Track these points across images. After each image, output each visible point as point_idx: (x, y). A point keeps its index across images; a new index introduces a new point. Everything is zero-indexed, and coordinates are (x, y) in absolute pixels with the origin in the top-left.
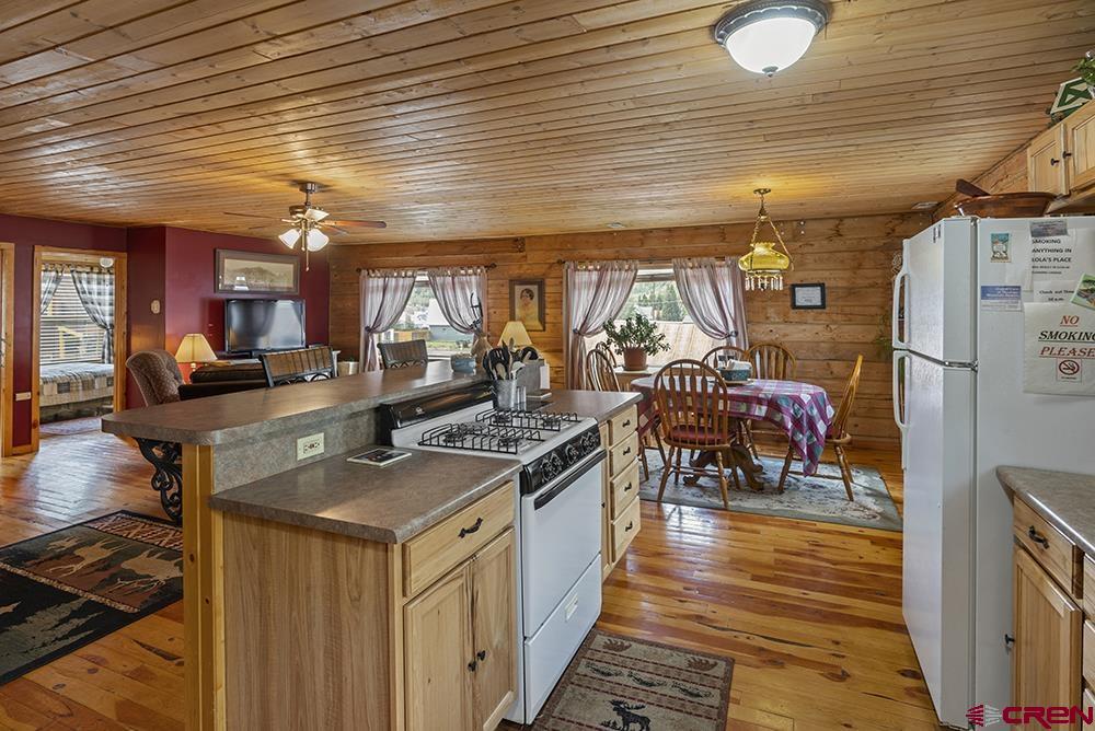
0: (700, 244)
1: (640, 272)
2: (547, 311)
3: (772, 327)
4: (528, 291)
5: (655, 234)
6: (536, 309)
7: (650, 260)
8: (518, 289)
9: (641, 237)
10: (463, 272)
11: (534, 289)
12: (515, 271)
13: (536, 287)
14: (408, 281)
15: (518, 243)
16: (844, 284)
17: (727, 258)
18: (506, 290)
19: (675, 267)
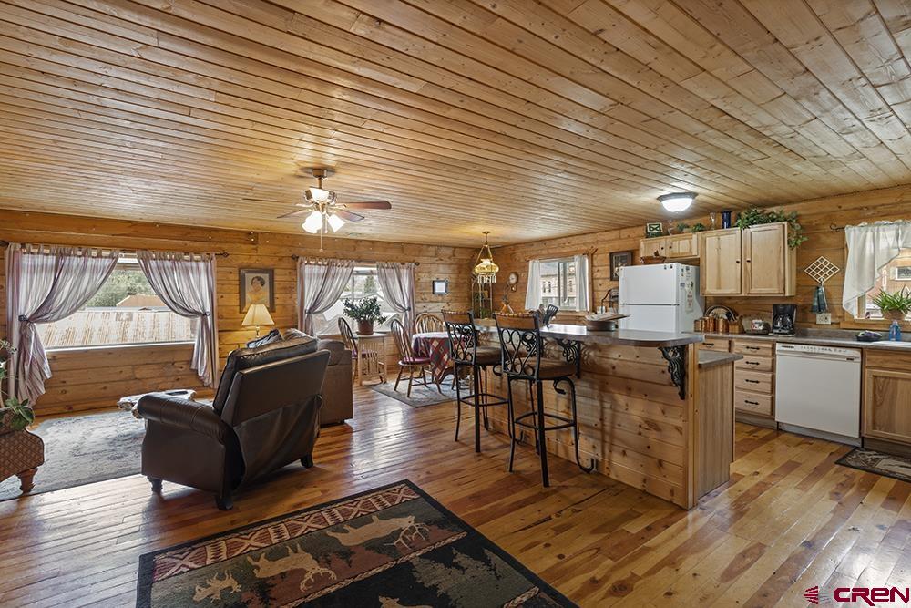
0: (390, 253)
1: (356, 269)
2: (277, 296)
3: (424, 304)
4: (259, 279)
5: (363, 243)
6: (268, 294)
7: (360, 261)
8: (249, 277)
9: (354, 244)
10: (186, 257)
11: (266, 277)
12: (244, 261)
13: (267, 275)
14: (107, 262)
15: (251, 237)
16: (453, 281)
17: (407, 264)
18: (234, 277)
19: (378, 267)
